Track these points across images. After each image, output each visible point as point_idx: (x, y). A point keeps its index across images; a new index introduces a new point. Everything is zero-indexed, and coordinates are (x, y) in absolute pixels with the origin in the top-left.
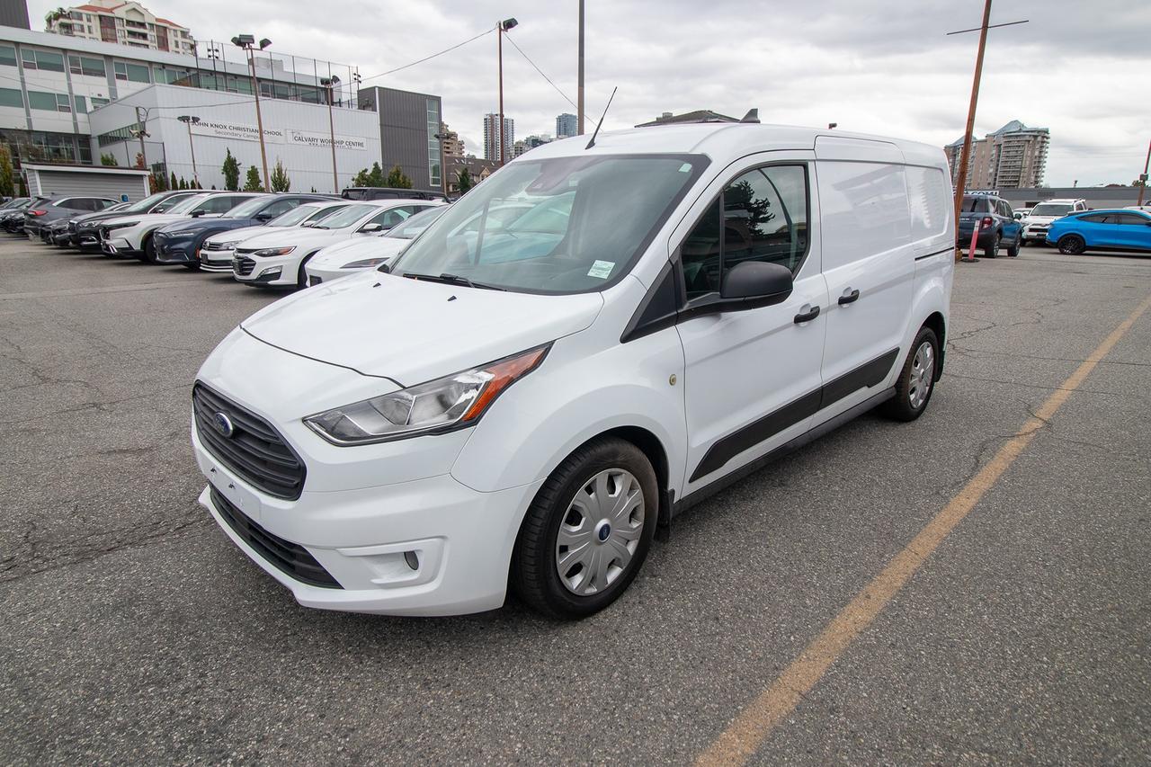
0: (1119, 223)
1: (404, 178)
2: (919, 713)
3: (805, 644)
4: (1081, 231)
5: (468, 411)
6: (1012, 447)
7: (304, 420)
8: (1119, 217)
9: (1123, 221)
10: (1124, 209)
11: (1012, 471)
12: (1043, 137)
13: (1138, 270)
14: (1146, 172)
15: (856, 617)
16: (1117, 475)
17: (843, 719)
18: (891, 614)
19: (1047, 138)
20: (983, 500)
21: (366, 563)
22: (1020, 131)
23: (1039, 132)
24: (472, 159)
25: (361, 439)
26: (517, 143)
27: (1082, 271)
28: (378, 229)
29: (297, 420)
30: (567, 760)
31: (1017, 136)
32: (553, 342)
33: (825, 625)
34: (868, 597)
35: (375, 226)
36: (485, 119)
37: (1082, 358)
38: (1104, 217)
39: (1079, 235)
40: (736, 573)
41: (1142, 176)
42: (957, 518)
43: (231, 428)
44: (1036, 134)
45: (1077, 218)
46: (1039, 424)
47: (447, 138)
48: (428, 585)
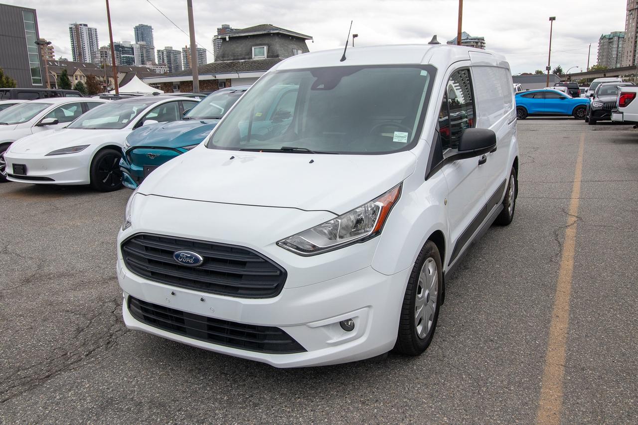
0: (545, 98)
1: (7, 78)
2: (622, 362)
3: (546, 344)
4: (525, 104)
5: (375, 227)
6: (570, 232)
7: (277, 243)
8: (544, 94)
9: (547, 96)
10: (544, 89)
11: (578, 244)
12: (482, 43)
13: (565, 127)
14: (549, 65)
15: (559, 327)
16: (630, 240)
17: (590, 372)
18: (574, 321)
19: (484, 44)
20: (575, 261)
21: (323, 330)
22: (467, 39)
23: (478, 39)
24: (65, 61)
25: (315, 251)
26: (102, 48)
27: (535, 129)
28: (56, 123)
29: (273, 243)
30: (477, 418)
31: (466, 42)
32: (402, 183)
33: (547, 334)
34: (558, 316)
35: (51, 120)
36: (70, 28)
37: (571, 180)
38: (534, 95)
39: (524, 107)
40: (482, 317)
41: (547, 67)
42: (570, 273)
43: (201, 259)
44: (477, 41)
45: (521, 96)
46: (574, 219)
47: (42, 44)
48: (360, 339)
